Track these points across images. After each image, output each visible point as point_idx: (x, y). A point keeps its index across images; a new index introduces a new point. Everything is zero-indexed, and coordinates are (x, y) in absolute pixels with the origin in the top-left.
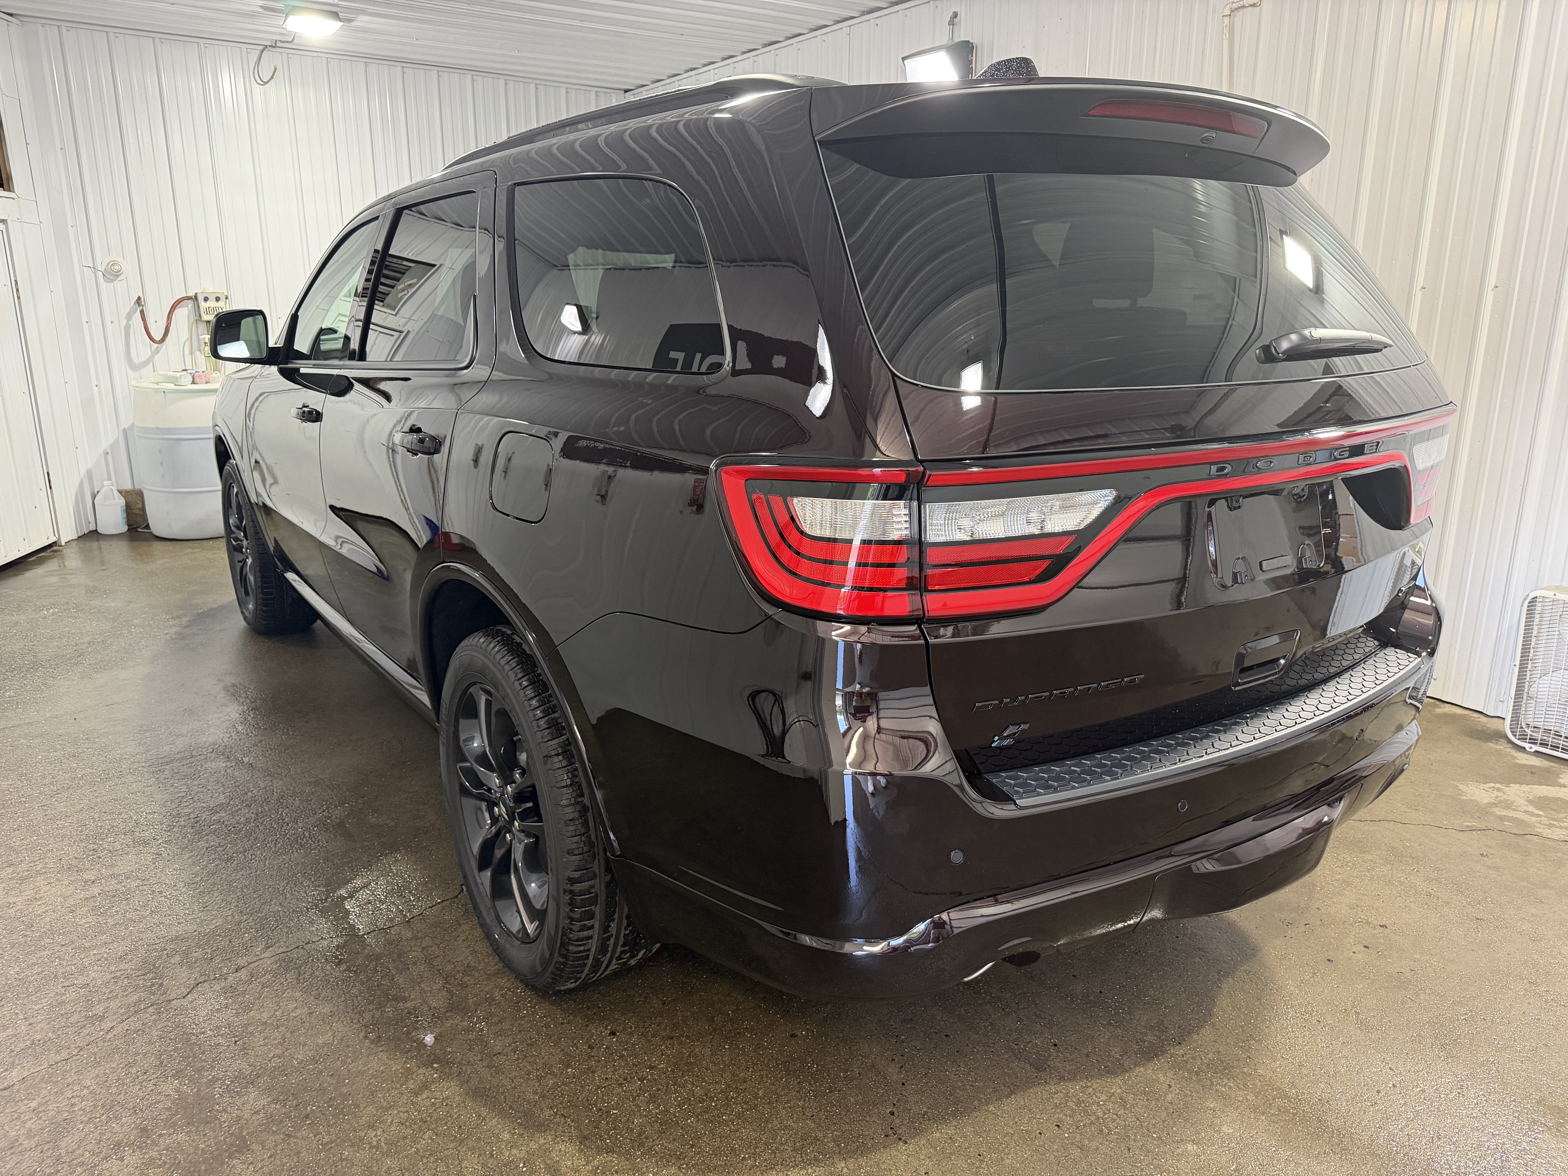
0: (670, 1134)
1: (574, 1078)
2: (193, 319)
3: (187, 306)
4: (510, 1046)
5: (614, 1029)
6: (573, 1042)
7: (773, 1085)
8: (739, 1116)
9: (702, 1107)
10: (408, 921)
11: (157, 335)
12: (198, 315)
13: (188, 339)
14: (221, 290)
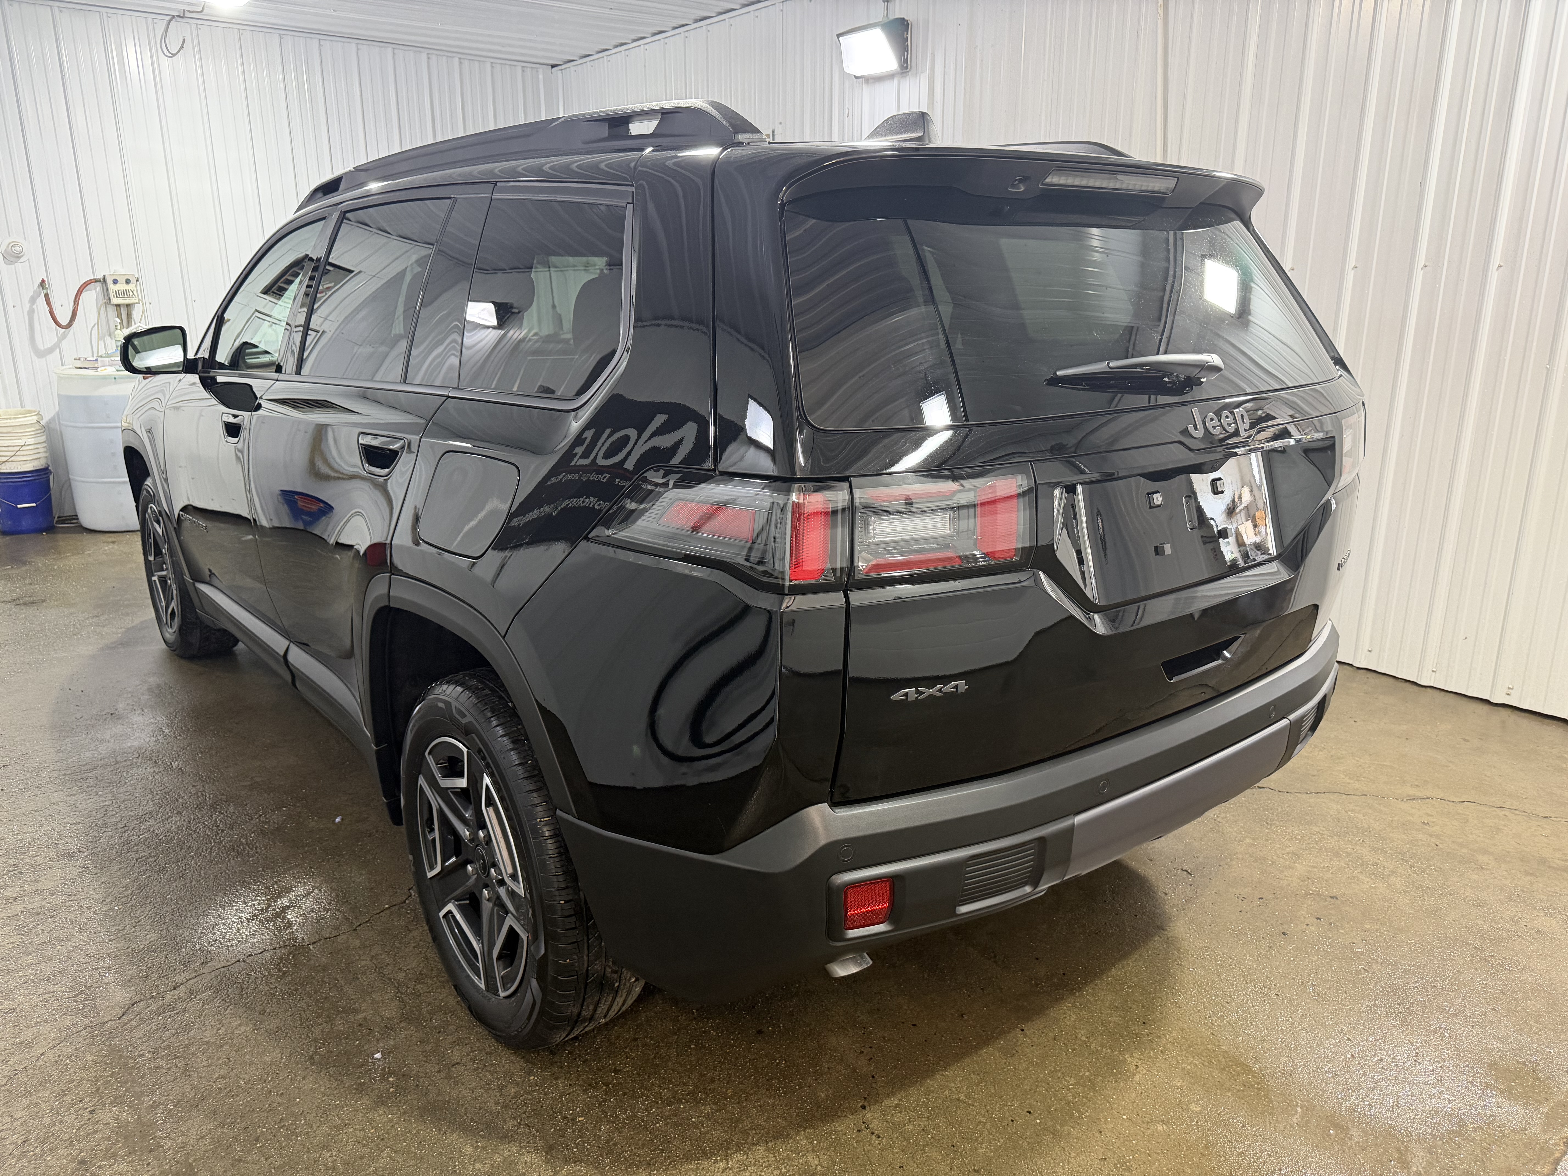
0: (639, 1140)
1: (537, 1085)
2: (102, 301)
3: (95, 289)
4: (468, 1055)
7: (742, 1083)
8: (708, 1117)
9: (670, 1109)
10: (355, 930)
11: (64, 320)
12: (106, 297)
13: (96, 323)
14: (131, 271)
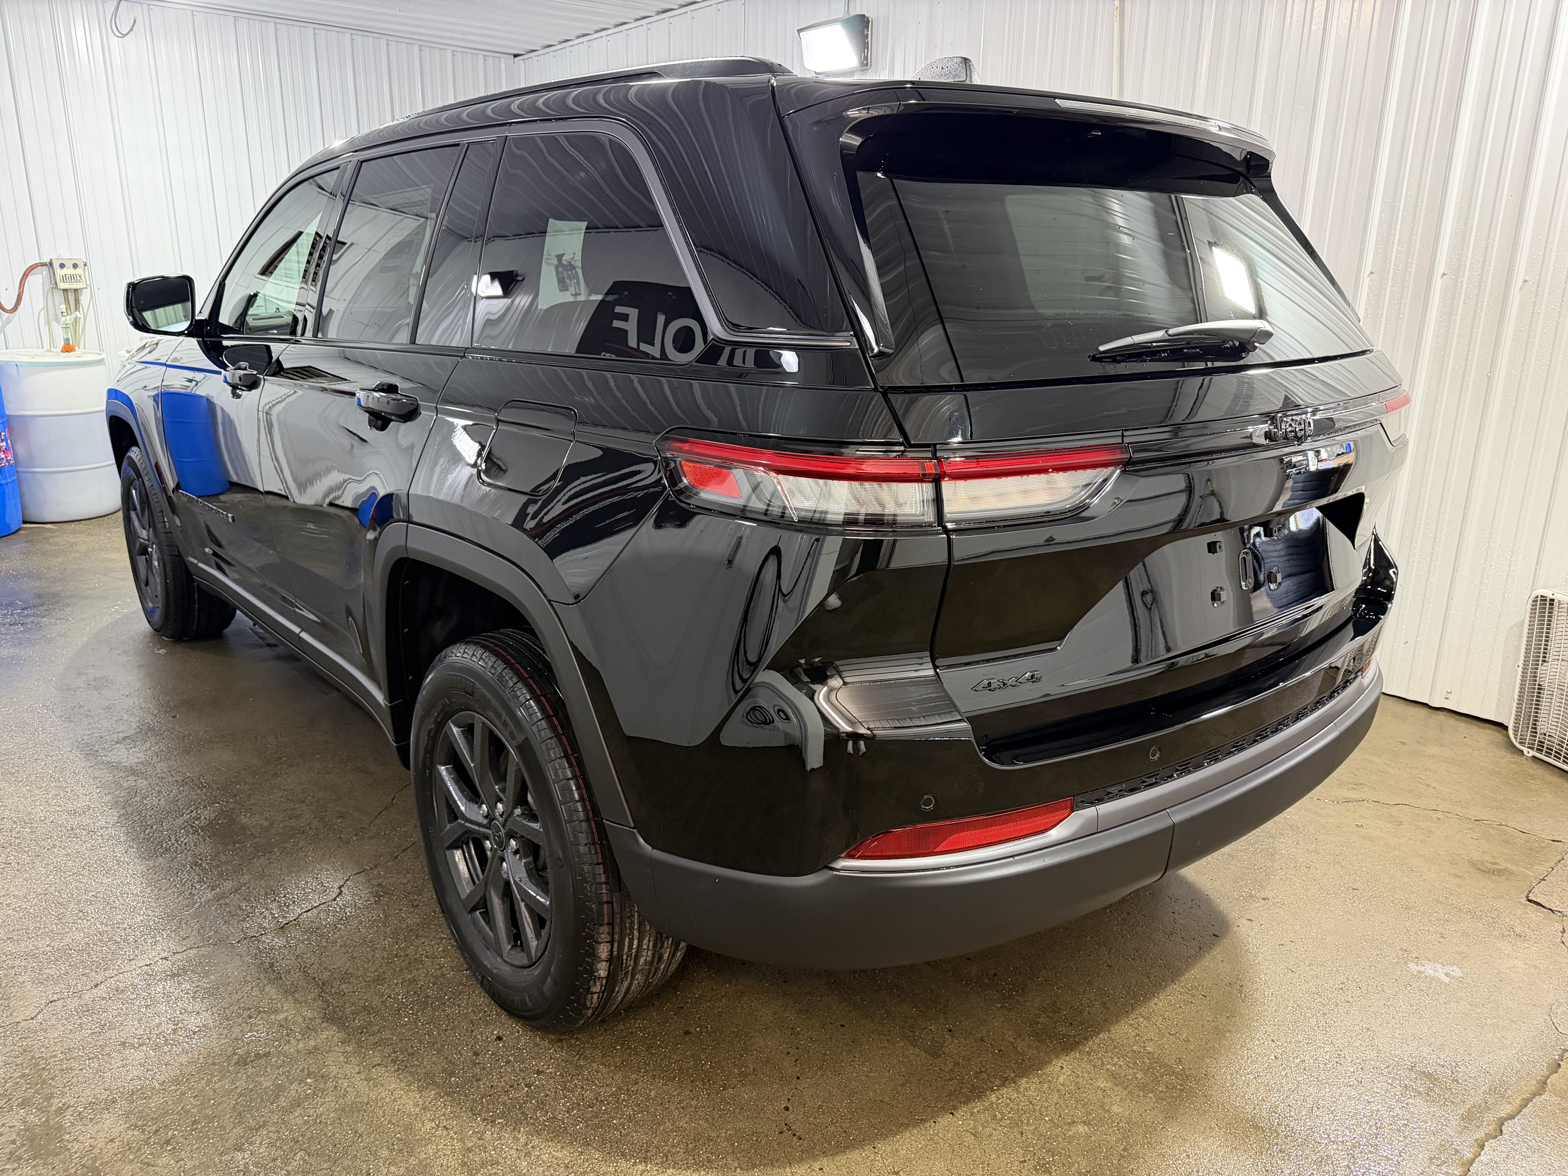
0: (558, 1142)
1: (458, 1087)
2: (48, 286)
3: (42, 273)
4: (390, 1056)
5: (500, 1034)
6: (456, 1049)
7: (666, 1085)
8: (630, 1119)
9: (592, 1111)
11: (9, 304)
12: (53, 282)
13: (43, 309)
14: (79, 255)
